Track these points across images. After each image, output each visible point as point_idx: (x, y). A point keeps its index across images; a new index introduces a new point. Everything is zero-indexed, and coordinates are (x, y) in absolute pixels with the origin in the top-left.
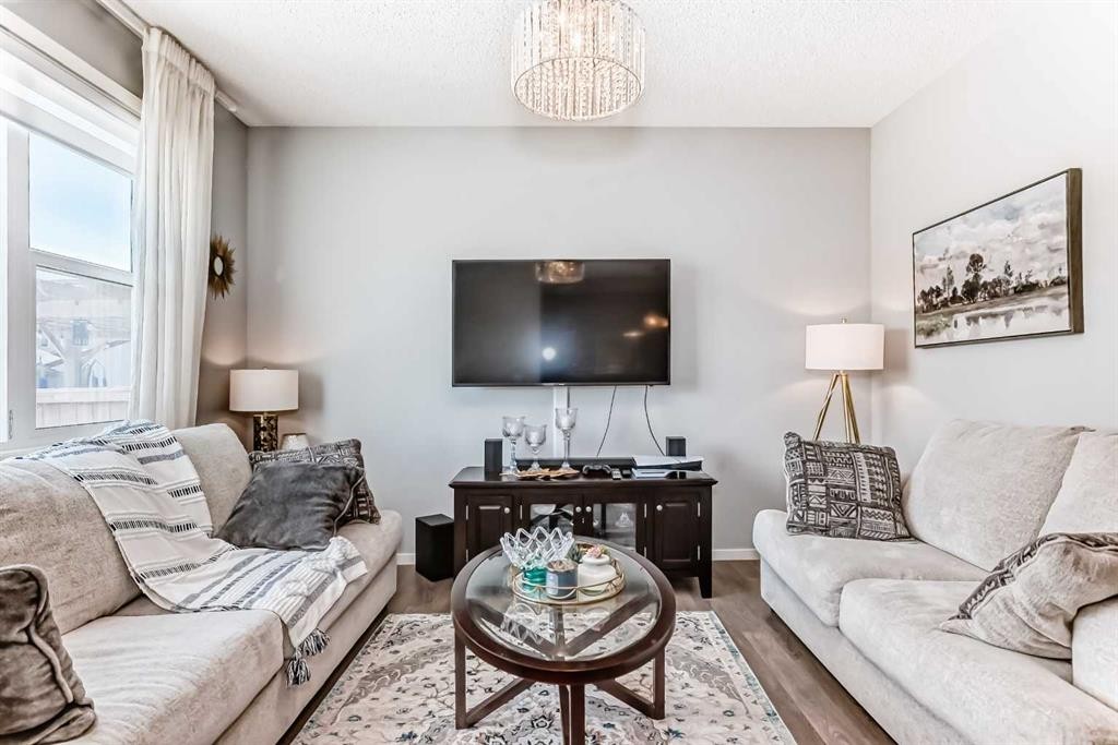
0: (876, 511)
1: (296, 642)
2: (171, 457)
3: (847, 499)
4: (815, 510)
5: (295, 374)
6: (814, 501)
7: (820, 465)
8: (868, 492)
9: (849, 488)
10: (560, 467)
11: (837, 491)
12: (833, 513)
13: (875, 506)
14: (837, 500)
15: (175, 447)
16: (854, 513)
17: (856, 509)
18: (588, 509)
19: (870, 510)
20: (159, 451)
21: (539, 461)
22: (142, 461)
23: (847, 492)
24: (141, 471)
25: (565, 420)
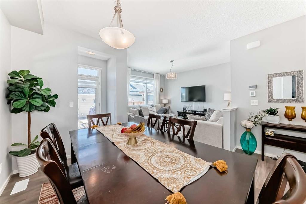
5: (168, 100)
10: (190, 111)
15: (155, 106)
20: (153, 106)
21: (188, 110)
25: (190, 106)
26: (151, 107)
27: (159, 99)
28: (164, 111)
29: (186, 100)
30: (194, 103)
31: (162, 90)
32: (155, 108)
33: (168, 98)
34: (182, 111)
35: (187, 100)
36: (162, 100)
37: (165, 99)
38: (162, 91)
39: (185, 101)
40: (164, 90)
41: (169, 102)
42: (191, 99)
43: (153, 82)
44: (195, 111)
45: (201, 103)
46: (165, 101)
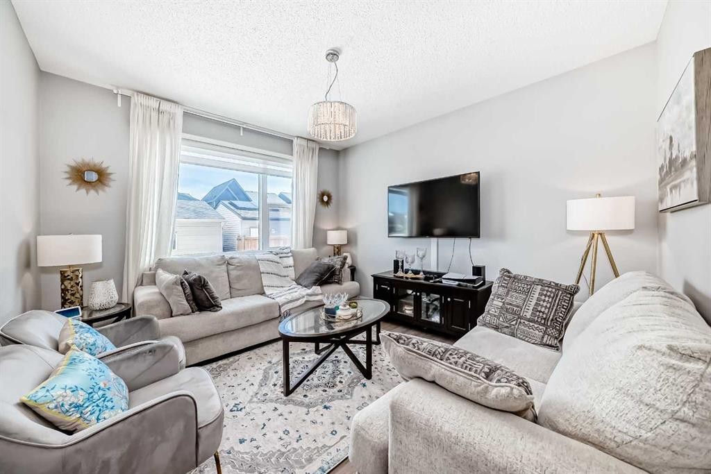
0: (531, 324)
1: (283, 312)
2: (289, 257)
3: (514, 313)
4: (491, 314)
5: (346, 232)
6: (493, 310)
7: (506, 290)
8: (530, 312)
9: (518, 307)
10: (419, 274)
11: (509, 307)
12: (501, 319)
13: (533, 321)
14: (507, 312)
15: (290, 254)
16: (514, 323)
17: (517, 320)
18: (418, 294)
19: (526, 323)
20: (286, 255)
21: (412, 271)
22: (280, 257)
23: (515, 308)
24: (279, 260)
25: (421, 254)
26: (276, 258)
27: (316, 230)
28: (322, 275)
29: (411, 231)
30: (434, 241)
31: (325, 199)
32: (290, 261)
33: (349, 226)
34: (391, 276)
35: (414, 233)
36: (325, 232)
37: (338, 229)
38: (327, 203)
39: (406, 235)
40: (334, 197)
41: (351, 240)
42: (425, 230)
43: (290, 168)
44: (440, 275)
45: (462, 244)
46: (335, 238)
